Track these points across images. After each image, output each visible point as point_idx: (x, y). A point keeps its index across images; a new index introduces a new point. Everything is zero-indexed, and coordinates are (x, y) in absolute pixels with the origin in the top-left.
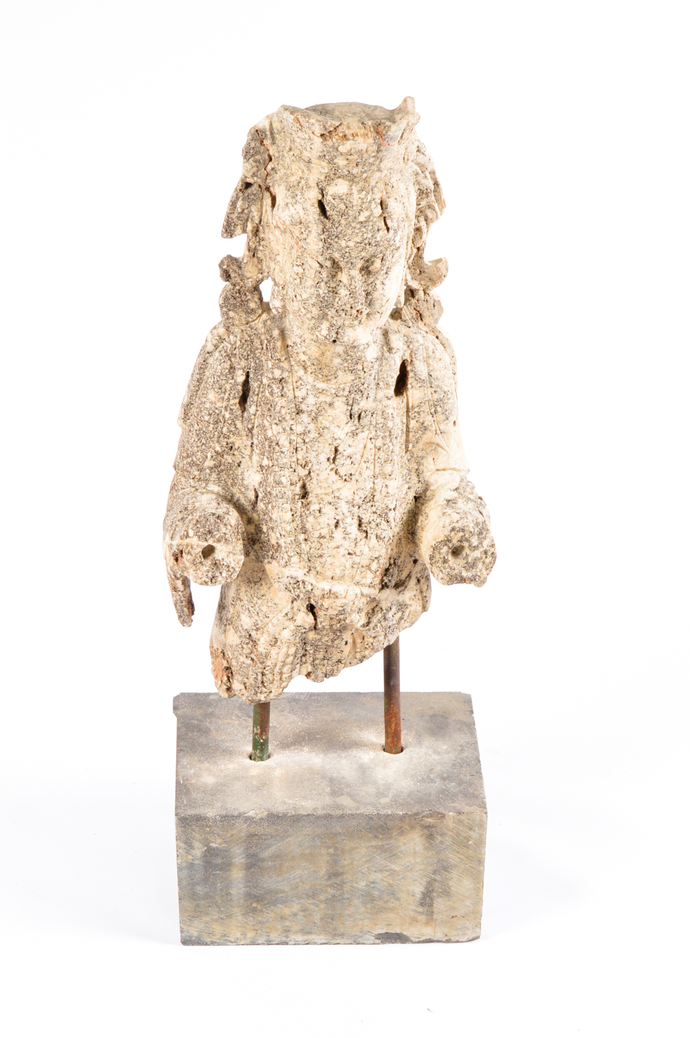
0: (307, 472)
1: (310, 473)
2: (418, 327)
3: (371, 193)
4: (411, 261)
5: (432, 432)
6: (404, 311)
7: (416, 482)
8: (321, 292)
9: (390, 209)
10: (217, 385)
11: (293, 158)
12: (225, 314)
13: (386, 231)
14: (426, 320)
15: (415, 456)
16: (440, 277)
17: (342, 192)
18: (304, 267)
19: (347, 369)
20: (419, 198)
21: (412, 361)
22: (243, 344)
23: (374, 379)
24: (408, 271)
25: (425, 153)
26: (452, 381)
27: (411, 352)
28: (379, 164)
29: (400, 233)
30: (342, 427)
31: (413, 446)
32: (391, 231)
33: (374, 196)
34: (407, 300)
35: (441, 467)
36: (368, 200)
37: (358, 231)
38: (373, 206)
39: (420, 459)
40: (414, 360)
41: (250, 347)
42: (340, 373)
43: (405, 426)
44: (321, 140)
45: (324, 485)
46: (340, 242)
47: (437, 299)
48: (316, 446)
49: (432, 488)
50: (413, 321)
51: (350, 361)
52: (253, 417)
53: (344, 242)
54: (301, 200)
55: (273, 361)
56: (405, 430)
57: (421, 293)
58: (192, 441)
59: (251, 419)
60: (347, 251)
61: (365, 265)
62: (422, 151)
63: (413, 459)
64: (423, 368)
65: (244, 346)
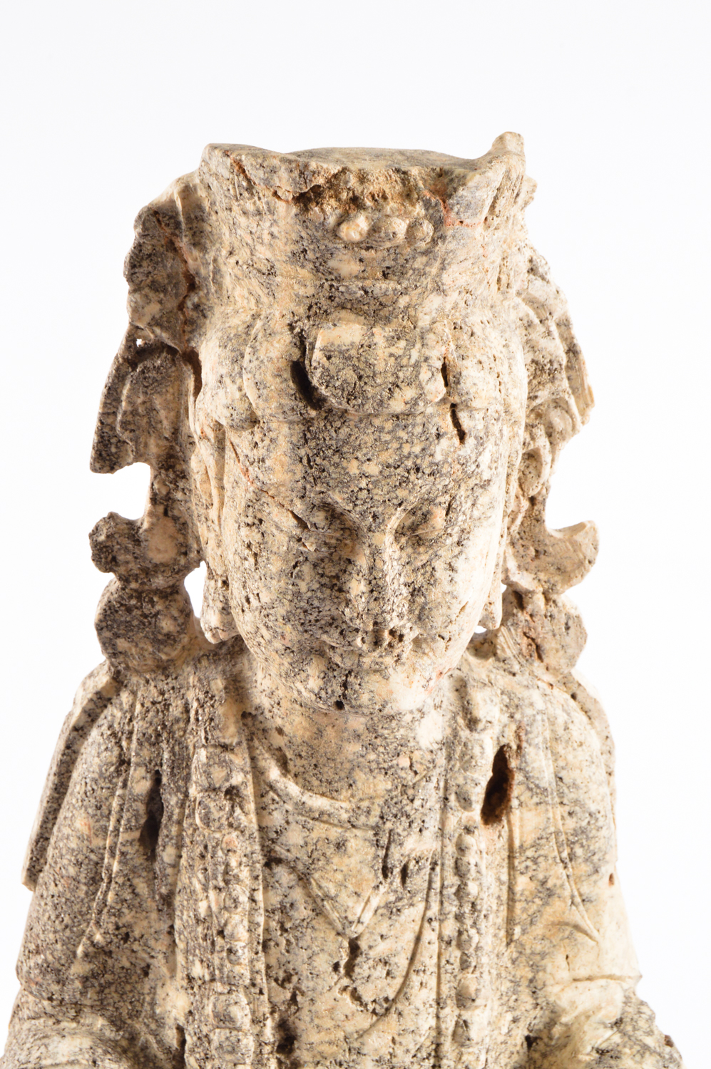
0: (288, 995)
1: (294, 999)
2: (532, 673)
3: (418, 346)
4: (516, 527)
5: (564, 902)
6: (501, 640)
7: (529, 1006)
8: (303, 586)
9: (465, 385)
10: (93, 801)
11: (237, 271)
12: (109, 645)
13: (456, 441)
14: (550, 659)
15: (528, 951)
16: (581, 564)
17: (348, 342)
18: (263, 527)
19: (374, 766)
20: (535, 382)
21: (519, 747)
22: (148, 711)
23: (437, 788)
24: (510, 550)
25: (548, 277)
26: (605, 790)
27: (519, 727)
28: (439, 275)
29: (490, 446)
30: (365, 895)
31: (524, 932)
32: (470, 441)
33: (427, 353)
34: (507, 615)
35: (583, 973)
36: (413, 361)
37: (388, 437)
38: (424, 375)
39: (538, 958)
40: (524, 745)
41: (160, 714)
42: (360, 776)
43: (505, 888)
44: (294, 210)
45: (329, 1023)
46: (344, 463)
47: (573, 612)
48: (308, 938)
49: (564, 1019)
50: (522, 660)
51: (381, 749)
52: (169, 871)
53: (355, 463)
54: (252, 365)
55: (211, 750)
56: (505, 897)
57: (539, 600)
58: (46, 918)
59: (166, 876)
60: (363, 485)
61: (408, 523)
62: (541, 270)
63: (523, 959)
64: (544, 763)
65: (151, 714)
